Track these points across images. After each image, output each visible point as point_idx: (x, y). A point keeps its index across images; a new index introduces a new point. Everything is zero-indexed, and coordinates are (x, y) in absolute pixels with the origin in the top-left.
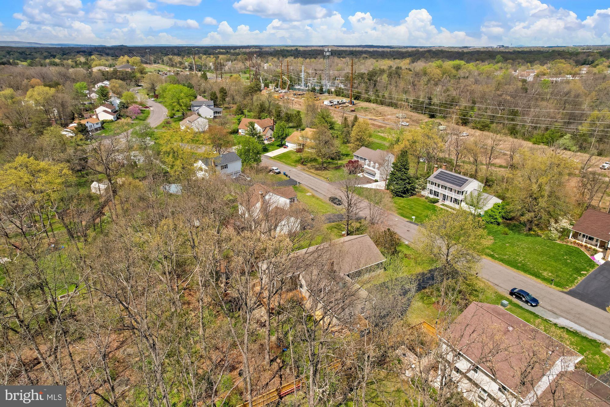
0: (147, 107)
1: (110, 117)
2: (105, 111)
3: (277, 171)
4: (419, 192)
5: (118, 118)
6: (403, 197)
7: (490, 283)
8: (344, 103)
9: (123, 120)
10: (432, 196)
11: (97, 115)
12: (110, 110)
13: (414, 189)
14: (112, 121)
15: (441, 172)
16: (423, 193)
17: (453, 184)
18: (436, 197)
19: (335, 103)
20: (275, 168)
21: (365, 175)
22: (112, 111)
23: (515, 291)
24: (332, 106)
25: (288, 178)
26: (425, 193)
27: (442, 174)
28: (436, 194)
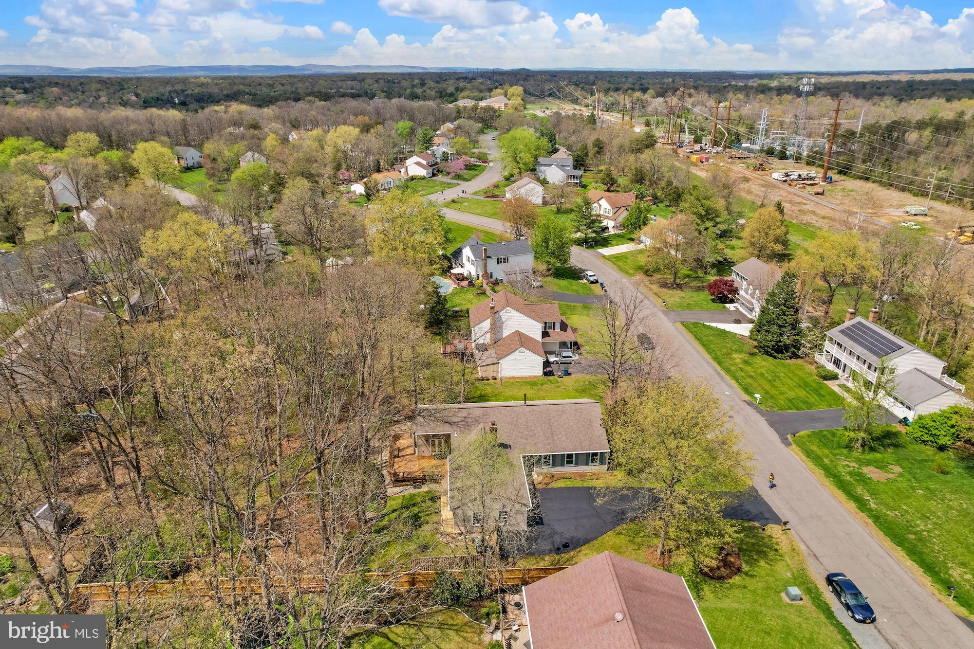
0: (485, 162)
1: (422, 172)
2: (418, 164)
3: (592, 279)
4: (807, 355)
5: (434, 175)
6: (775, 357)
7: (803, 547)
8: (812, 179)
9: (440, 178)
10: (830, 367)
11: (406, 168)
12: (424, 163)
13: (797, 346)
14: (424, 178)
15: (859, 323)
16: (817, 357)
17: (869, 349)
18: (836, 370)
19: (792, 177)
20: (590, 273)
21: (739, 307)
22: (428, 163)
23: (835, 579)
24: (785, 181)
25: (602, 293)
26: (821, 359)
27: (858, 329)
28: (837, 362)
